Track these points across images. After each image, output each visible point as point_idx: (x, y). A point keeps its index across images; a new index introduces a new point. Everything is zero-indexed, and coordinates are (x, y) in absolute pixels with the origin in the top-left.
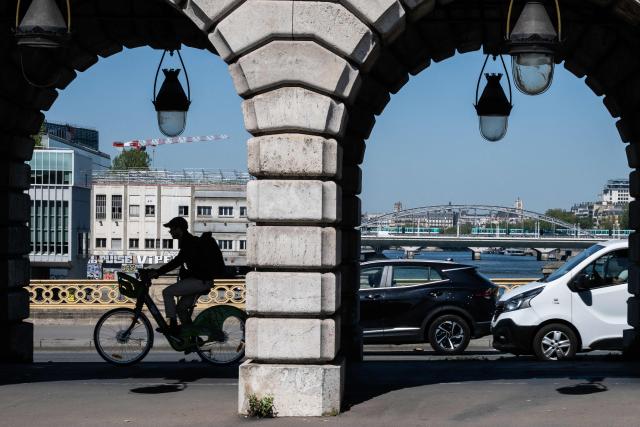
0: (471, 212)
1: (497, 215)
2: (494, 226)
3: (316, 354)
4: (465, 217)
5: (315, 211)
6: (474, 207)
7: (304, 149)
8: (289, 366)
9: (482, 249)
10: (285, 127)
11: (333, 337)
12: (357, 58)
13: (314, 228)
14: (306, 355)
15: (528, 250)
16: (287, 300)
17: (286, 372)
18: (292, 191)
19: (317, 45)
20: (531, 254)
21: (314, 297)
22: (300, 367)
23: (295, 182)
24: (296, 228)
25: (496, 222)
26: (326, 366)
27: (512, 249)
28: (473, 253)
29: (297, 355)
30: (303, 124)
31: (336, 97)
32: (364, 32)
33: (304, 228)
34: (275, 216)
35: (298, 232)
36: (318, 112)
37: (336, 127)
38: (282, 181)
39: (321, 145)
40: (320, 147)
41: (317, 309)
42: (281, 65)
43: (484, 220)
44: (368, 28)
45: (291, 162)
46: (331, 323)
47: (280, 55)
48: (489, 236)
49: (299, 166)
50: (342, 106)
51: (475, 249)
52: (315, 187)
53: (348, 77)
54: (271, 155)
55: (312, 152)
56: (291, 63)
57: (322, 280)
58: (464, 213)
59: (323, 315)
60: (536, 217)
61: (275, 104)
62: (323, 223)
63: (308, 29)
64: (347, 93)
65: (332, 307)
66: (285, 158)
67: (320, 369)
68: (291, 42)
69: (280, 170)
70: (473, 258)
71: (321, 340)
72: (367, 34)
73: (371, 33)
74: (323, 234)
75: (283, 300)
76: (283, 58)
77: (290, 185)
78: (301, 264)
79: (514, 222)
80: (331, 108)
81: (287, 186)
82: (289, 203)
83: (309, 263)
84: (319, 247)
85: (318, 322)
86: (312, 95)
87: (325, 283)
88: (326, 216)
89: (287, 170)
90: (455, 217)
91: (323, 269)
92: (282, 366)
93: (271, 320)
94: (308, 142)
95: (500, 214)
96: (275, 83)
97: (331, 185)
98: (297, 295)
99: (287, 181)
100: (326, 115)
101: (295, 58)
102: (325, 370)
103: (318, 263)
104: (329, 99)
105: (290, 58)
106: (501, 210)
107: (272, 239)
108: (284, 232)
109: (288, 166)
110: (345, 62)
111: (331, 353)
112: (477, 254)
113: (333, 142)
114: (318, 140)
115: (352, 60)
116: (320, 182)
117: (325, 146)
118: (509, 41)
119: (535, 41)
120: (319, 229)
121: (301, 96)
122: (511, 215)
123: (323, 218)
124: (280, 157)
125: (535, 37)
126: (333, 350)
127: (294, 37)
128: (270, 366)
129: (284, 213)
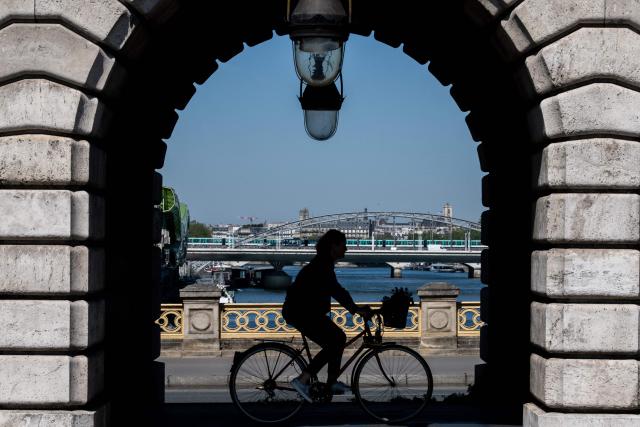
0: (391, 220)
1: (422, 224)
2: (416, 236)
3: (65, 398)
4: (383, 226)
5: (63, 226)
6: (393, 215)
7: (49, 153)
8: (32, 412)
9: (402, 265)
10: (26, 126)
11: (86, 378)
12: (113, 43)
13: (61, 247)
14: (52, 399)
15: (458, 266)
16: (29, 333)
17: (28, 419)
18: (35, 202)
19: (64, 28)
20: (462, 270)
21: (62, 330)
22: (45, 413)
23: (38, 193)
24: (40, 247)
25: (420, 232)
26: (76, 412)
27: (438, 265)
28: (393, 269)
29: (41, 399)
30: (48, 123)
31: (88, 90)
32: (120, 13)
33: (49, 247)
34: (15, 233)
35: (42, 251)
36: (65, 108)
37: (88, 126)
38: (23, 191)
39: (70, 148)
40: (68, 150)
41: (65, 343)
42: (21, 54)
43: (406, 230)
44: (124, 8)
45: (33, 169)
46: (83, 360)
47: (20, 41)
48: (411, 249)
49: (43, 174)
50: (95, 101)
51: (394, 265)
52: (63, 198)
53: (102, 66)
54: (9, 160)
55: (59, 157)
56: (33, 50)
57: (72, 309)
58: (382, 221)
59: (72, 351)
60: (467, 226)
61: (14, 100)
62: (73, 241)
63: (53, 9)
64: (101, 85)
65: (83, 341)
66: (26, 164)
67: (68, 415)
68: (33, 25)
69: (20, 178)
70: (393, 275)
71: (70, 380)
72: (124, 16)
73: (129, 13)
74: (71, 254)
75: (24, 333)
76: (24, 44)
77: (32, 196)
78: (46, 290)
79: (442, 232)
80: (82, 104)
81: (29, 197)
82: (32, 218)
83: (55, 288)
84: (67, 270)
85: (66, 359)
86: (58, 88)
87: (76, 313)
88: (76, 233)
89: (29, 178)
90: (372, 227)
91: (73, 296)
92: (24, 412)
93: (10, 357)
94: (54, 144)
95: (426, 223)
96: (15, 74)
97: (83, 196)
98: (42, 327)
99: (28, 191)
100: (75, 111)
101: (38, 44)
102: (75, 416)
103: (67, 289)
104: (79, 93)
105: (32, 45)
106: (425, 217)
107: (11, 261)
108: (25, 252)
109: (30, 173)
110: (97, 48)
111: (82, 396)
112: (396, 271)
113: (85, 144)
114: (65, 143)
115: (106, 46)
116: (68, 191)
117: (74, 149)
118: (290, 23)
119: (318, 24)
120: (67, 249)
121: (45, 90)
122: (439, 224)
123: (72, 235)
124: (20, 162)
125: (318, 18)
126: (86, 392)
127: (37, 19)
128: (9, 413)
129: (25, 229)
